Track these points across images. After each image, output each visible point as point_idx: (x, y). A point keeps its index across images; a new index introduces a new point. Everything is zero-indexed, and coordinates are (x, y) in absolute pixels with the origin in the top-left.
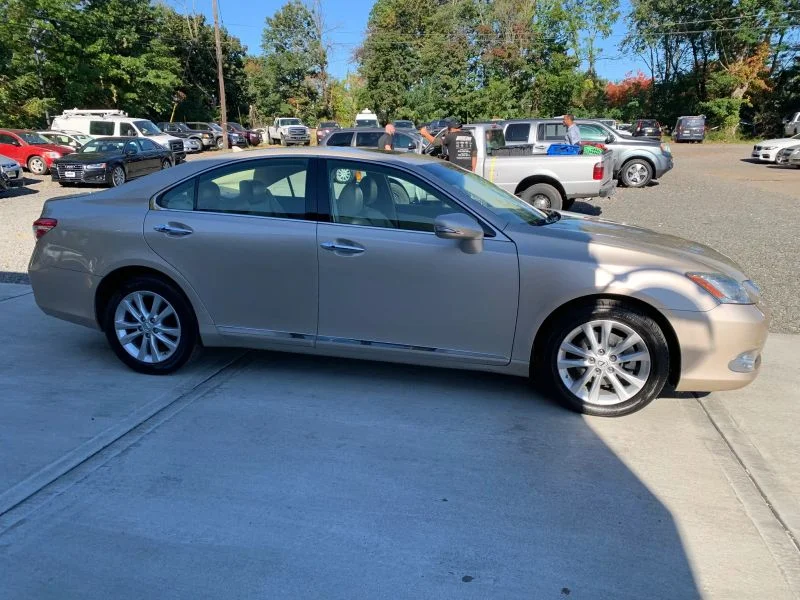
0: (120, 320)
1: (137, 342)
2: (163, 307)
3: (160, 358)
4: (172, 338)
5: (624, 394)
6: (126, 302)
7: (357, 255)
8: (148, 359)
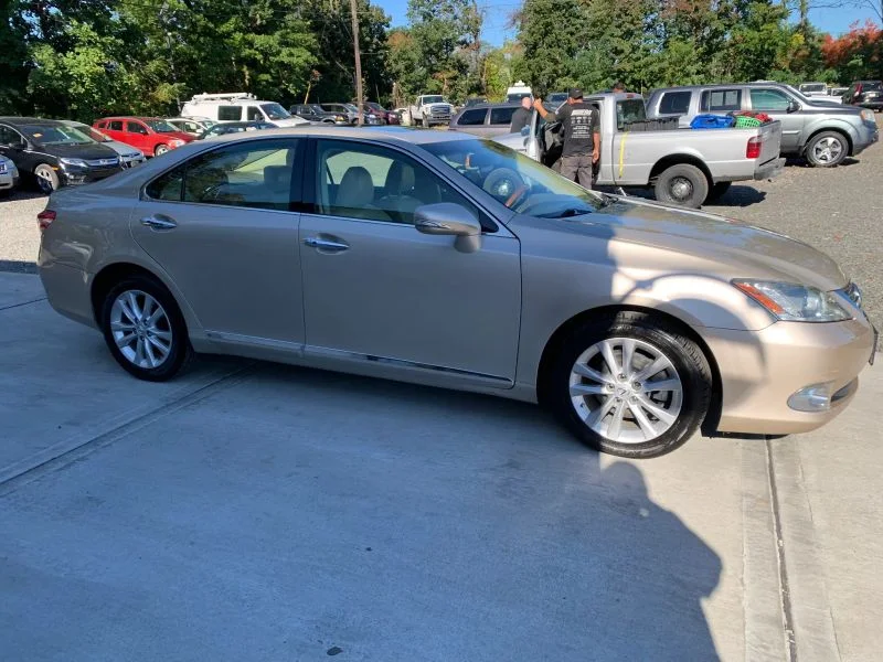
0: (116, 321)
1: (133, 344)
2: (154, 307)
3: (155, 363)
4: (165, 342)
5: (652, 432)
6: (121, 302)
7: (340, 253)
8: (143, 364)
